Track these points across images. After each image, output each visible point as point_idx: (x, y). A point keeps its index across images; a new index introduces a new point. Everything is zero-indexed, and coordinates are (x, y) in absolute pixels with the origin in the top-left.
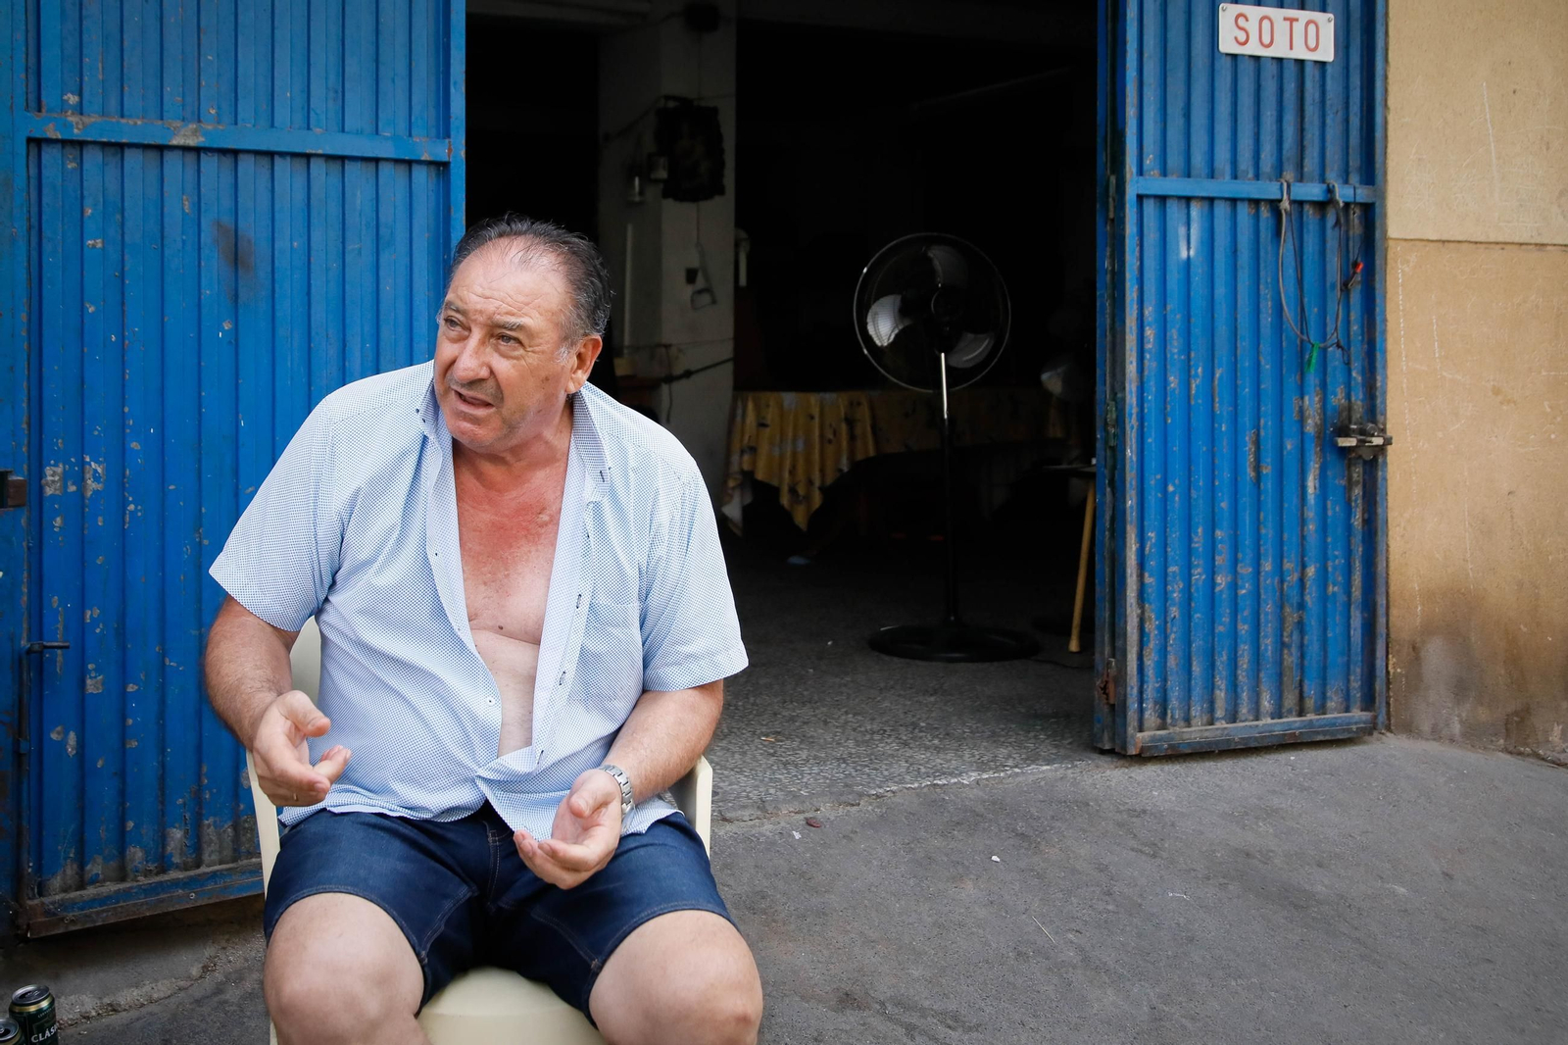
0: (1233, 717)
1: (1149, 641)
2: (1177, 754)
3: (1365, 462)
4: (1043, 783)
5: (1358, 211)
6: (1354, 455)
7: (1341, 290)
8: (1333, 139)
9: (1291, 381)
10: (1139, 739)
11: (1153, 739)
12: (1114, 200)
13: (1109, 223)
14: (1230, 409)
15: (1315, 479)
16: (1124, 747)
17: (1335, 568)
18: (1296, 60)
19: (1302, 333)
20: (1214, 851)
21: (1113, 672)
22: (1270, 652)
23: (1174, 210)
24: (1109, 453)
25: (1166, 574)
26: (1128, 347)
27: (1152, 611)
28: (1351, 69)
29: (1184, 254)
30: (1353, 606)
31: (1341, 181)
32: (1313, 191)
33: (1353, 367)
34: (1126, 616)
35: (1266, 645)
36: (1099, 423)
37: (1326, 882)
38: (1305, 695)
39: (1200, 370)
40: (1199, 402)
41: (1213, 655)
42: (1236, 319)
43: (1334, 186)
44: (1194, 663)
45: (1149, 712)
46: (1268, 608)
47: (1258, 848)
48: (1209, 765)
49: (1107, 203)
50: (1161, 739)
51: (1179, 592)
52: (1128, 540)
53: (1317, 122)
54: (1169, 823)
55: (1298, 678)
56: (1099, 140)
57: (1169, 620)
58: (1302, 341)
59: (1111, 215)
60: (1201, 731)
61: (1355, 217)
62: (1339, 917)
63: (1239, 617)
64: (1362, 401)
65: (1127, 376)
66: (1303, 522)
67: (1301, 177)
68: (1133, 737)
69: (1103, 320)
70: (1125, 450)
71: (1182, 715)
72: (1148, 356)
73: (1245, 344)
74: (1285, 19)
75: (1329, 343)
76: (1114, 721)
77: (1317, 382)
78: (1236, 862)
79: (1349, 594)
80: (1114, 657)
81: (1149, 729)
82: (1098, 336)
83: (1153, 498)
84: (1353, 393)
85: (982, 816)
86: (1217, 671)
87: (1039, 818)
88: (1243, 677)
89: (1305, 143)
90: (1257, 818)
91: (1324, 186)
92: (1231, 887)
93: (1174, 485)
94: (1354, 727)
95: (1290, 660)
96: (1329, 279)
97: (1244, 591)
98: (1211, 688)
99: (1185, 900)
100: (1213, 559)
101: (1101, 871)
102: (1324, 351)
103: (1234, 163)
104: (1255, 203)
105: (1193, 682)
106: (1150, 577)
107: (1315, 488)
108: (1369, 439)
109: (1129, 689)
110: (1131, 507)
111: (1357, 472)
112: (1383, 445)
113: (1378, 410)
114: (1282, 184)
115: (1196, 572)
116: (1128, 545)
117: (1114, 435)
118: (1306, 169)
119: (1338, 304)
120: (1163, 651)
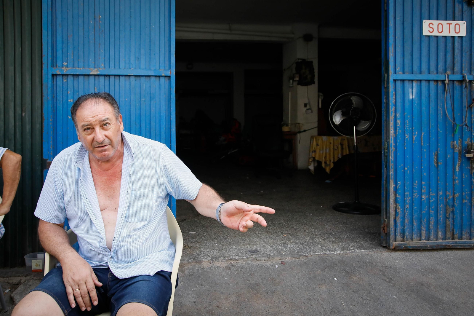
0: (428, 239)
1: (398, 215)
2: (407, 249)
4: (360, 256)
7: (468, 108)
9: (449, 137)
10: (395, 244)
11: (399, 244)
12: (386, 81)
13: (385, 88)
14: (427, 145)
15: (458, 167)
16: (389, 246)
17: (466, 194)
18: (452, 37)
19: (454, 122)
20: (410, 282)
21: (386, 223)
22: (441, 220)
23: (407, 84)
24: (385, 158)
25: (404, 195)
26: (390, 125)
27: (399, 206)
29: (411, 97)
30: (472, 207)
31: (468, 74)
32: (458, 77)
33: (472, 132)
34: (390, 207)
35: (440, 218)
36: (382, 149)
37: (448, 296)
38: (454, 233)
39: (416, 133)
40: (416, 142)
41: (421, 220)
42: (429, 117)
43: (465, 75)
44: (414, 222)
45: (398, 236)
46: (441, 206)
47: (426, 283)
48: (419, 253)
49: (384, 82)
50: (402, 244)
51: (409, 200)
52: (390, 184)
53: (459, 55)
54: (398, 272)
55: (452, 228)
56: (382, 63)
57: (405, 209)
58: (453, 124)
59: (386, 86)
60: (416, 243)
62: (449, 309)
63: (430, 209)
65: (390, 134)
66: (454, 180)
67: (453, 73)
68: (392, 243)
69: (384, 118)
70: (389, 157)
71: (410, 237)
72: (398, 128)
74: (447, 24)
75: (464, 124)
76: (386, 238)
77: (459, 137)
78: (417, 287)
79: (471, 203)
80: (386, 219)
81: (398, 241)
82: (382, 122)
83: (400, 172)
84: (473, 140)
85: (336, 265)
86: (422, 225)
87: (355, 267)
88: (431, 227)
89: (455, 62)
90: (429, 272)
91: (462, 75)
92: (413, 295)
93: (407, 168)
95: (449, 222)
96: (464, 105)
97: (432, 201)
98: (420, 230)
99: (395, 298)
100: (421, 190)
101: (370, 286)
102: (462, 127)
103: (429, 69)
104: (437, 81)
105: (414, 228)
106: (399, 195)
107: (459, 170)
109: (390, 229)
110: (392, 174)
114: (446, 75)
115: (415, 194)
116: (390, 186)
117: (387, 152)
118: (455, 70)
119: (467, 112)
120: (403, 218)
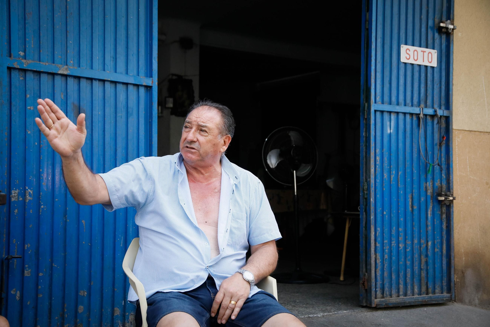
0: (405, 294)
1: (378, 267)
2: (388, 307)
3: (447, 206)
4: (345, 316)
5: (444, 119)
6: (443, 203)
7: (439, 146)
8: (437, 94)
9: (423, 177)
10: (376, 301)
11: (380, 301)
12: (367, 112)
13: (365, 120)
14: (403, 186)
15: (431, 211)
16: (371, 303)
17: (437, 242)
18: (425, 66)
19: (426, 159)
21: (366, 277)
22: (417, 272)
23: (386, 116)
24: (364, 200)
25: (383, 243)
26: (371, 163)
27: (379, 256)
28: (442, 70)
29: (389, 132)
30: (443, 256)
31: (438, 108)
32: (430, 111)
33: (442, 173)
34: (371, 258)
35: (416, 269)
36: (361, 189)
38: (428, 287)
39: (394, 172)
40: (393, 183)
41: (399, 272)
42: (405, 155)
43: (437, 110)
44: (393, 275)
45: (378, 292)
46: (416, 256)
48: (399, 311)
49: (364, 112)
50: (383, 301)
51: (388, 250)
52: (371, 230)
53: (431, 87)
55: (426, 281)
56: (361, 91)
57: (385, 259)
58: (426, 163)
59: (366, 117)
60: (396, 299)
61: (443, 121)
63: (407, 259)
64: (446, 184)
65: (371, 173)
66: (427, 226)
67: (426, 107)
68: (373, 300)
69: (362, 154)
70: (370, 199)
71: (389, 293)
72: (377, 166)
73: (408, 163)
74: (422, 51)
75: (435, 164)
76: (367, 295)
77: (431, 177)
79: (442, 252)
80: (367, 272)
81: (379, 298)
82: (360, 159)
83: (379, 216)
84: (443, 182)
85: (327, 326)
86: (400, 278)
87: (346, 326)
88: (409, 280)
89: (428, 94)
91: (434, 110)
93: (386, 212)
94: (445, 299)
95: (423, 275)
96: (435, 142)
97: (408, 250)
98: (398, 284)
100: (398, 238)
102: (433, 167)
103: (405, 100)
104: (412, 114)
105: (392, 282)
106: (378, 244)
107: (431, 215)
108: (448, 197)
109: (372, 283)
110: (372, 219)
111: (444, 209)
112: (453, 200)
113: (451, 188)
114: (420, 109)
115: (393, 243)
116: (371, 232)
117: (367, 194)
118: (428, 104)
119: (438, 151)
120: (383, 270)
